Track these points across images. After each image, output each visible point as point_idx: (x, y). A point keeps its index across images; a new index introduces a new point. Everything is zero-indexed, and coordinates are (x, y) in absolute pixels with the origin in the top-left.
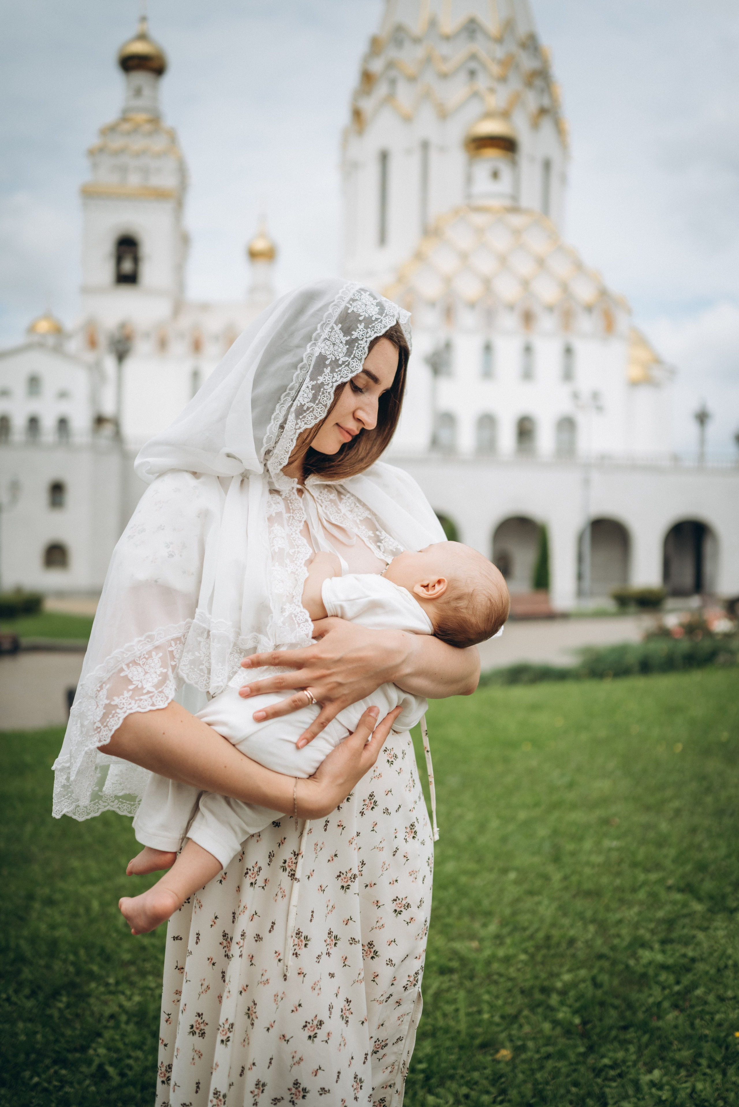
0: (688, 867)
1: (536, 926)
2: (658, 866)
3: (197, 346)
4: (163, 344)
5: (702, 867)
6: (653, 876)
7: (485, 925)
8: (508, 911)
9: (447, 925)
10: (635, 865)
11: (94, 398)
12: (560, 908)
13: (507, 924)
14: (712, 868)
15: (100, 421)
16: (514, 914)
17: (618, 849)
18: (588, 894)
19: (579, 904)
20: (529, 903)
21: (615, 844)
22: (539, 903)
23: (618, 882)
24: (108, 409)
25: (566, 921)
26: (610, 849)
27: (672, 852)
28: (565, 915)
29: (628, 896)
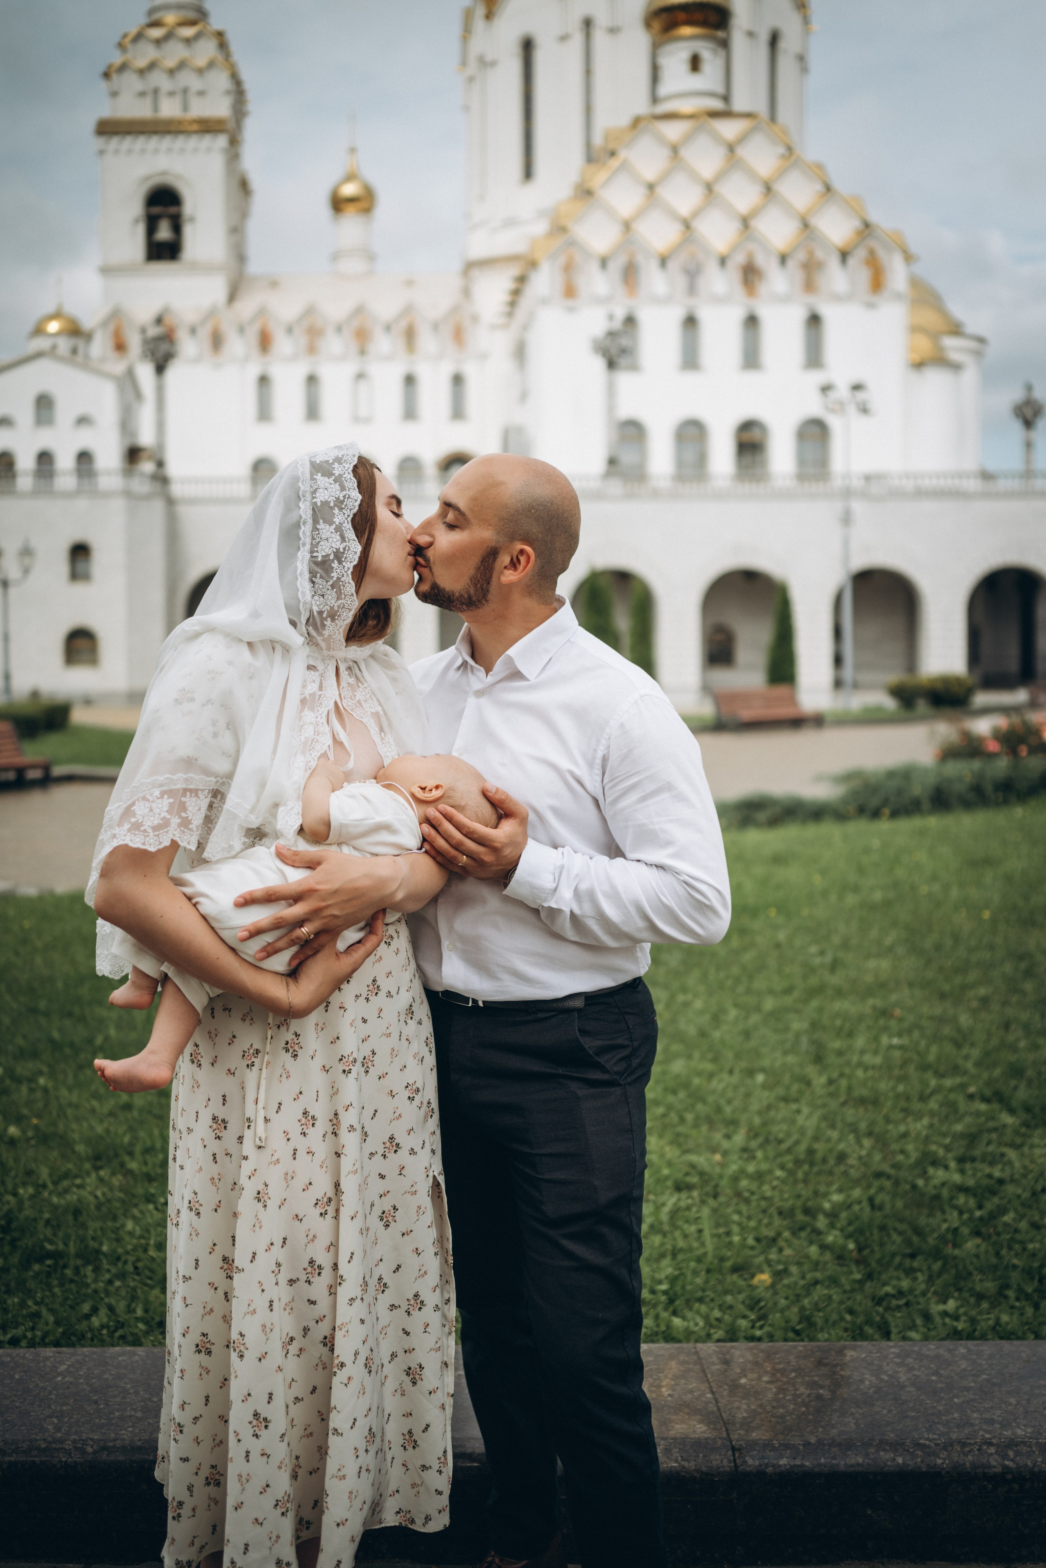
0: (997, 1072)
1: (795, 1137)
2: (956, 1070)
3: (265, 342)
4: (217, 341)
5: (1016, 1071)
6: (948, 1082)
7: (728, 1137)
8: (757, 1121)
9: (678, 1135)
10: (924, 1067)
11: (126, 424)
12: (824, 1118)
13: (756, 1135)
14: (1030, 1073)
15: (133, 454)
16: (765, 1124)
17: (901, 1047)
18: (862, 1101)
19: (850, 1114)
20: (783, 1111)
21: (895, 1041)
22: (798, 1112)
23: (901, 1088)
24: (146, 438)
25: (834, 1134)
26: (891, 1047)
27: (976, 1053)
28: (833, 1126)
29: (917, 1106)
